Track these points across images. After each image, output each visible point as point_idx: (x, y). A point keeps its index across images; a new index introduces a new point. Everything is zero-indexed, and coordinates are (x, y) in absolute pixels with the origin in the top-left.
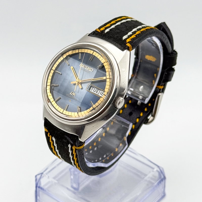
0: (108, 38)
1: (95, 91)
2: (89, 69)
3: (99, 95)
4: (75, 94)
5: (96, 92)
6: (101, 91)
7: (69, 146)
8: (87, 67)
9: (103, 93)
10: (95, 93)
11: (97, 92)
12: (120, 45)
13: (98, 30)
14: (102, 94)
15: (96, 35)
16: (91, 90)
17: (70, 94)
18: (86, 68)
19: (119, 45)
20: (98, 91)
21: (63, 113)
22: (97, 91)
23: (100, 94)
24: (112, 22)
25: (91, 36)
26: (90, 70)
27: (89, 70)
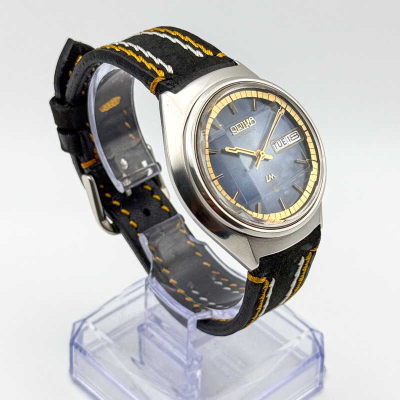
0: (192, 72)
1: (280, 145)
2: (248, 124)
3: (290, 143)
6: (286, 137)
9: (291, 136)
10: (284, 146)
11: (285, 143)
16: (277, 150)
17: (268, 181)
18: (245, 128)
20: (283, 140)
22: (283, 142)
26: (252, 125)
27: (250, 126)
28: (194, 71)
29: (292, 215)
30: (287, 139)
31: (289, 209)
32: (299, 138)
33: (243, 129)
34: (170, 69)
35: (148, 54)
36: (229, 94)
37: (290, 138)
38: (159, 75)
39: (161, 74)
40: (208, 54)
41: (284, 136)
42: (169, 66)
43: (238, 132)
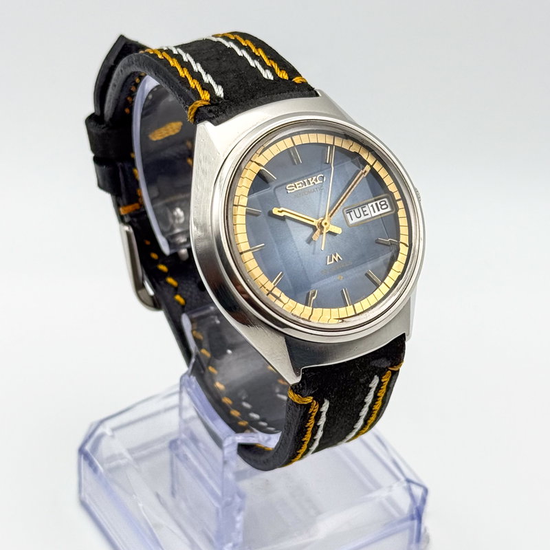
0: (249, 99)
1: (358, 215)
2: (313, 181)
3: (374, 215)
5: (365, 215)
6: (370, 205)
7: (375, 383)
8: (305, 181)
10: (363, 218)
11: (365, 213)
12: (291, 91)
18: (307, 186)
19: (291, 93)
20: (364, 209)
21: (358, 312)
22: (363, 212)
26: (319, 182)
27: (316, 183)
28: (253, 97)
29: (357, 315)
30: (371, 208)
31: (354, 307)
32: (389, 209)
33: (304, 187)
34: (219, 91)
35: (197, 67)
36: (291, 135)
37: (379, 206)
38: (203, 98)
39: (205, 96)
40: (281, 76)
41: (367, 204)
42: (220, 87)
43: (295, 189)
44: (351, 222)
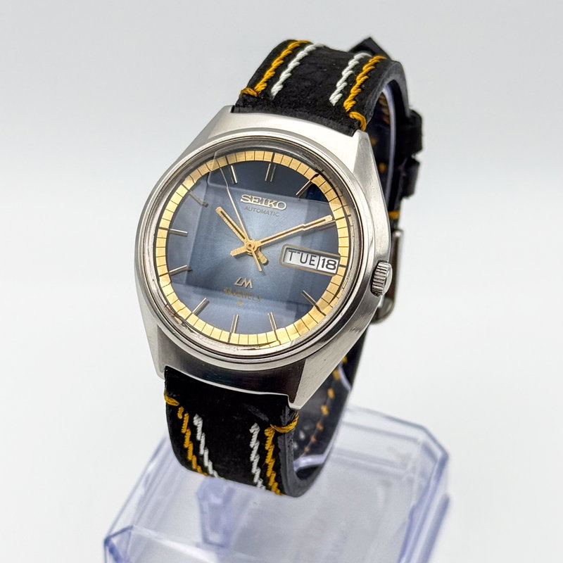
0: (290, 108)
1: (304, 260)
2: (272, 203)
3: (320, 268)
4: (250, 282)
5: (310, 264)
6: (322, 258)
7: (255, 430)
9: (330, 262)
10: (307, 265)
11: (312, 262)
12: (334, 120)
13: (251, 92)
14: (329, 264)
15: (253, 106)
18: (263, 205)
19: (331, 121)
20: (313, 258)
21: (231, 342)
22: (311, 260)
23: (323, 267)
24: (275, 64)
25: (239, 112)
26: (277, 207)
27: (273, 207)
28: (295, 108)
29: (228, 343)
30: (322, 261)
31: (230, 335)
33: (259, 204)
34: (275, 90)
37: (326, 263)
38: (255, 88)
39: (260, 88)
40: (345, 104)
41: (320, 255)
42: (281, 87)
43: (249, 202)
44: (287, 261)
